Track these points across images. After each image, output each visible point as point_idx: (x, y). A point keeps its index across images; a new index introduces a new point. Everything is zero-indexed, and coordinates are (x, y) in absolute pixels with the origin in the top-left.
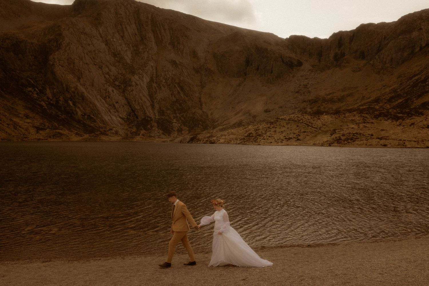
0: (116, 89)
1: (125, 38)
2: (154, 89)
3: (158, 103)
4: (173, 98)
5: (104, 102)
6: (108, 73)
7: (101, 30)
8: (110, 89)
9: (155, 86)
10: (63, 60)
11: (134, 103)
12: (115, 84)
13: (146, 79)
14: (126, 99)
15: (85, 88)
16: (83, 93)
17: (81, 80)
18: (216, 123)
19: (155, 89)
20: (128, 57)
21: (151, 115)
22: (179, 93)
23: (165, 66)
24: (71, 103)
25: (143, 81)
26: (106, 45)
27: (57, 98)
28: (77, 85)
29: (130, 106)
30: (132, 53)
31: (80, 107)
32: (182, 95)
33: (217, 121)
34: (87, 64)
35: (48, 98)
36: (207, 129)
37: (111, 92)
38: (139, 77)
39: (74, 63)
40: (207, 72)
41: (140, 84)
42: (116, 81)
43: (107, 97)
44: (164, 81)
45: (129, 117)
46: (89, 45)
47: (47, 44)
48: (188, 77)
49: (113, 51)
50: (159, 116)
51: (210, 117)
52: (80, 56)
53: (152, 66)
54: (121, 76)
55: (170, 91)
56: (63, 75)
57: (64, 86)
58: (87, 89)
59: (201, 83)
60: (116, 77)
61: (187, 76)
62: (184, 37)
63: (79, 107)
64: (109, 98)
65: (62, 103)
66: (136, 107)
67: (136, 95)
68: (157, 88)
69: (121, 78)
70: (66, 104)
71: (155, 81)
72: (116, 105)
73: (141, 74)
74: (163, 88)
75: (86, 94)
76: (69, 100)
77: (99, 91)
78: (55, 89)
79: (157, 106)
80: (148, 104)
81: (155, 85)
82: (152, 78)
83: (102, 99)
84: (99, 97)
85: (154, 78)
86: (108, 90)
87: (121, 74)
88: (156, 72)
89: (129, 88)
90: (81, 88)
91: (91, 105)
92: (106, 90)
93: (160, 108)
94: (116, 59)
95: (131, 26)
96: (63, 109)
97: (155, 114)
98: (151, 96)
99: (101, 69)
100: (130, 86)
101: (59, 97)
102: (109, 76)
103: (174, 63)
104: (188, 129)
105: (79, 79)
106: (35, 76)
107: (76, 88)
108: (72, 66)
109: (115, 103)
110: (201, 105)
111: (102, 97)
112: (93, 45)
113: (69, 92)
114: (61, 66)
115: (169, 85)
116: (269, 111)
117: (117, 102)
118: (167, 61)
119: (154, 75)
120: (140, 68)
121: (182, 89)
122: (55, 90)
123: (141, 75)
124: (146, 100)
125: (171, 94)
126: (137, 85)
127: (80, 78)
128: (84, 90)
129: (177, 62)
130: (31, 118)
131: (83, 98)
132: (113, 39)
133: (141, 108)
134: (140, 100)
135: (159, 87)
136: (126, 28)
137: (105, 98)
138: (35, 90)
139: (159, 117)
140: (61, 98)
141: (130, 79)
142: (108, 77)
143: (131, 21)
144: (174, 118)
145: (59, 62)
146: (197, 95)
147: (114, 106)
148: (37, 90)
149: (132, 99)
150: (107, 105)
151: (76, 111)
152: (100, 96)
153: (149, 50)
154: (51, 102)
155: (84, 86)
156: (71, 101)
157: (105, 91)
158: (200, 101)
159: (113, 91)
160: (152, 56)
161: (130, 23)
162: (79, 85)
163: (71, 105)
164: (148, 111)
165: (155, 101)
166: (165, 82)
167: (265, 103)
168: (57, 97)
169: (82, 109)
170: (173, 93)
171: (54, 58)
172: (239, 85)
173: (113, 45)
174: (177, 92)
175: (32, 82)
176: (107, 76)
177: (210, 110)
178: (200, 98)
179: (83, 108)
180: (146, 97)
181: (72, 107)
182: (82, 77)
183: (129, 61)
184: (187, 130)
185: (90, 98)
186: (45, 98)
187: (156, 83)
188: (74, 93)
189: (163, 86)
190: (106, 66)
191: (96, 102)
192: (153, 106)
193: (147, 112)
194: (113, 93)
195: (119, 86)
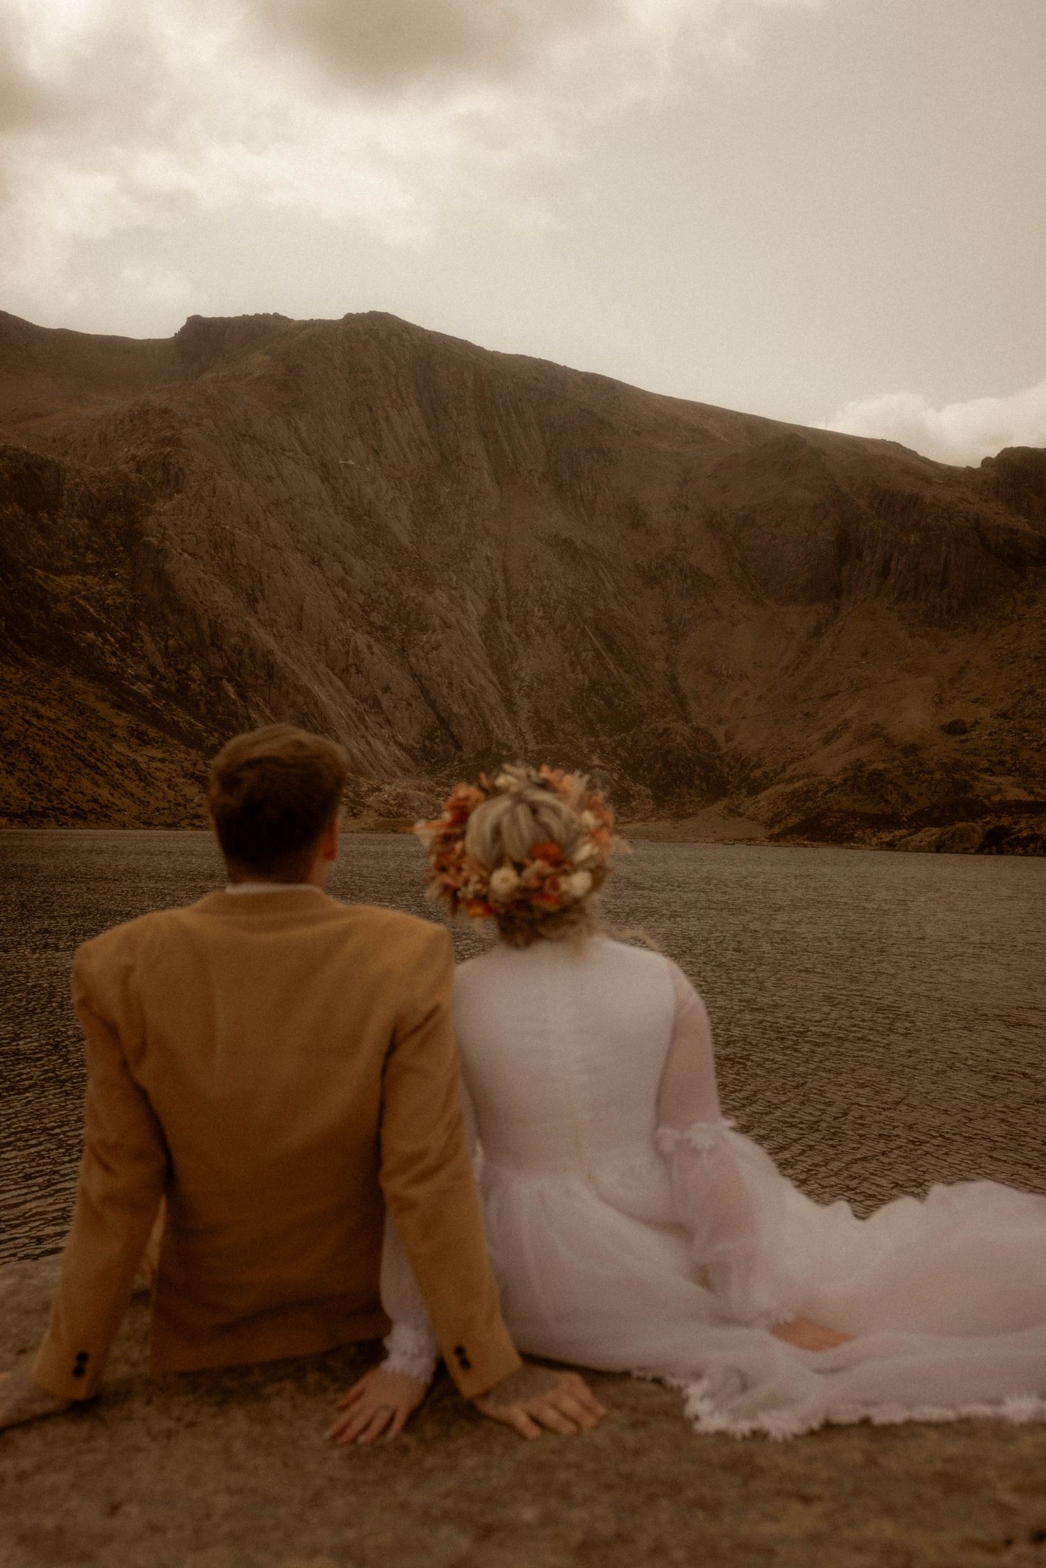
0: (377, 640)
1: (386, 457)
2: (506, 645)
3: (528, 696)
4: (580, 676)
5: (343, 687)
6: (342, 582)
7: (302, 426)
8: (361, 640)
9: (509, 630)
10: (194, 534)
11: (445, 691)
12: (371, 624)
13: (475, 608)
14: (416, 676)
15: (274, 635)
16: (271, 652)
17: (261, 606)
18: (758, 773)
19: (510, 641)
20: (401, 528)
21: (508, 738)
22: (598, 657)
23: (535, 556)
24: (229, 688)
25: (464, 611)
26: (324, 480)
27: (179, 672)
28: (247, 624)
29: (432, 704)
30: (412, 512)
31: (262, 703)
32: (611, 666)
33: (758, 766)
34: (275, 546)
35: (152, 669)
36: (725, 795)
37: (365, 650)
38: (451, 598)
39: (233, 545)
40: (689, 582)
41: (458, 622)
42: (373, 611)
43: (353, 670)
44: (541, 614)
45: (427, 743)
46: (270, 479)
47: (133, 476)
48: (619, 598)
49: (348, 503)
50: (538, 743)
51: (725, 750)
52: (251, 517)
53: (487, 557)
54: (387, 594)
55: (566, 648)
56: (199, 589)
57: (205, 626)
58: (281, 637)
59: (668, 620)
60: (370, 596)
61: (615, 596)
62: (595, 455)
63: (258, 705)
64: (358, 672)
65: (198, 690)
66: (455, 709)
67: (452, 663)
68: (515, 639)
69: (387, 599)
70: (213, 694)
71: (504, 612)
72: (385, 701)
73: (454, 585)
74: (537, 639)
75: (280, 657)
76: (221, 679)
77: (323, 648)
78: (172, 636)
79: (524, 707)
80: (493, 697)
81: (505, 627)
82: (492, 600)
83: (335, 678)
84: (321, 668)
85: (501, 603)
86: (352, 643)
87: (385, 585)
88: (506, 581)
89: (425, 638)
90: (264, 638)
91: (300, 700)
92: (345, 642)
93: (537, 712)
94: (364, 530)
95: (406, 413)
96: (203, 710)
97: (520, 733)
98: (500, 666)
99: (319, 566)
100: (424, 629)
101: (188, 668)
102: (348, 592)
103: (567, 549)
104: (649, 791)
105: (252, 601)
106: (98, 588)
107: (246, 637)
108: (227, 554)
109: (379, 693)
110: (683, 704)
111: (332, 669)
112: (283, 481)
113: (220, 649)
114: (190, 554)
115: (562, 628)
116: (964, 731)
117: (386, 689)
118: (539, 539)
119: (501, 593)
120: (448, 565)
121: (610, 644)
122: (171, 642)
123: (455, 589)
124: (483, 682)
125: (572, 663)
126: (447, 625)
127: (256, 600)
128: (272, 644)
129: (578, 543)
130: (157, 742)
131: (271, 670)
132: (346, 460)
133: (472, 712)
134: (466, 681)
135: (523, 635)
136: (387, 419)
137: (343, 673)
138: (106, 641)
139: (540, 747)
140: (195, 673)
141: (420, 605)
142: (346, 595)
143: (404, 395)
144: (592, 752)
145: (183, 540)
146: (660, 665)
147: (377, 703)
148: (113, 640)
149: (439, 679)
150: (351, 700)
151: (249, 718)
152: (328, 666)
153: (472, 499)
154: (164, 684)
155: (272, 626)
156: (229, 681)
157: (343, 645)
158: (676, 690)
159: (370, 647)
160: (483, 521)
161: (400, 401)
162: (252, 621)
163: (233, 696)
164: (495, 721)
165: (515, 686)
166: (542, 618)
167: (937, 699)
168: (180, 667)
169: (267, 711)
170: (576, 655)
171: (160, 525)
172: (817, 632)
173: (346, 481)
174: (591, 654)
175: (91, 610)
176: (342, 594)
177: (720, 722)
178: (673, 679)
179: (272, 709)
180: (484, 673)
181: (234, 703)
182: (263, 596)
183: (405, 540)
184: (647, 796)
185: (293, 671)
186: (142, 669)
187: (511, 621)
188: (240, 652)
189: (537, 629)
190: (334, 555)
191: (316, 688)
192: (509, 704)
193: (495, 726)
194: (372, 654)
195: (384, 629)
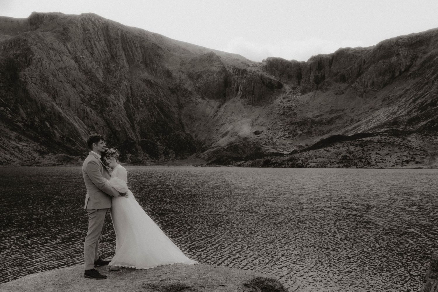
0: (93, 109)
1: (95, 56)
2: (132, 110)
3: (138, 125)
4: (154, 119)
5: (83, 123)
6: (82, 92)
7: (69, 46)
8: (88, 109)
9: (132, 106)
10: (35, 77)
11: (114, 124)
12: (91, 104)
13: (123, 100)
14: (105, 120)
15: (61, 108)
16: (60, 113)
17: (57, 99)
18: (204, 146)
19: (133, 109)
20: (100, 75)
21: (133, 137)
22: (159, 114)
23: (140, 85)
24: (47, 123)
25: (119, 101)
26: (76, 62)
27: (31, 119)
28: (53, 105)
29: (110, 128)
30: (103, 72)
31: (57, 128)
32: (163, 117)
33: (204, 144)
34: (61, 81)
35: (23, 118)
36: (195, 152)
37: (90, 113)
38: (115, 97)
39: (48, 81)
40: (184, 92)
41: (117, 104)
42: (92, 101)
43: (86, 118)
44: (142, 101)
45: (109, 139)
46: (59, 61)
47: (15, 60)
48: (164, 97)
49: (83, 69)
50: (142, 139)
51: (195, 140)
52: (53, 72)
53: (126, 85)
54: (96, 96)
55: (149, 111)
56: (37, 94)
57: (39, 105)
58: (64, 108)
59: (178, 103)
60: (91, 96)
61: (163, 97)
62: (157, 56)
63: (56, 129)
64: (88, 118)
65: (37, 125)
66: (117, 129)
67: (116, 115)
68: (134, 109)
69: (96, 97)
70: (42, 126)
71: (131, 101)
72: (96, 127)
73: (116, 93)
74: (141, 109)
75: (63, 114)
76: (45, 121)
77: (77, 112)
78: (29, 108)
79: (138, 128)
80: (128, 126)
81: (132, 105)
82: (127, 98)
83: (80, 120)
84: (76, 117)
85: (130, 98)
86: (86, 110)
87: (95, 93)
88: (131, 92)
89: (107, 108)
90: (58, 108)
91: (70, 127)
92: (84, 110)
93: (141, 130)
94: (88, 77)
95: (101, 43)
96: (39, 130)
97: (136, 136)
98: (130, 116)
99: (75, 87)
100: (107, 106)
101: (34, 118)
102: (84, 95)
103: (149, 83)
104: (174, 152)
105: (54, 98)
106: (4, 94)
107: (52, 108)
108: (46, 83)
109: (94, 125)
110: (183, 127)
111: (80, 118)
112: (63, 62)
113: (44, 112)
114: (34, 84)
115: (148, 106)
116: (259, 134)
117: (96, 124)
118: (141, 80)
119: (130, 95)
120: (114, 87)
121: (162, 110)
122: (29, 110)
123: (116, 94)
124: (126, 121)
125: (151, 116)
126: (114, 105)
127: (55, 97)
128: (61, 111)
129: (152, 81)
131: (61, 118)
132: (82, 56)
133: (122, 130)
134: (120, 121)
135: (137, 108)
136: (95, 44)
137: (83, 119)
138: (7, 110)
139: (142, 140)
140: (36, 119)
141: (106, 99)
142: (83, 96)
143: (100, 38)
144: (157, 141)
145: (32, 79)
146: (176, 116)
147: (93, 128)
148: (9, 109)
149: (112, 121)
150: (86, 127)
151: (54, 133)
152: (78, 117)
153: (121, 68)
154: (27, 123)
155: (60, 105)
156: (47, 122)
157: (83, 111)
158: (181, 123)
159: (91, 111)
160: (124, 74)
161: (99, 39)
162: (54, 104)
163: (49, 126)
164: (129, 132)
165: (135, 122)
166: (142, 103)
167: (252, 125)
168: (31, 117)
169: (59, 130)
170: (152, 114)
171: (24, 75)
172: (219, 107)
173: (83, 62)
174: (157, 113)
175: (2, 100)
176: (82, 95)
177: (193, 132)
178: (180, 120)
179: (61, 130)
180: (125, 118)
181: (49, 128)
182: (58, 96)
183: (101, 80)
184: (173, 153)
185: (68, 119)
186: (19, 118)
187: (133, 103)
188: (51, 113)
189: (141, 106)
190: (79, 84)
191: (75, 124)
192: (133, 127)
193: (129, 134)
194: (92, 113)
195: (95, 106)
